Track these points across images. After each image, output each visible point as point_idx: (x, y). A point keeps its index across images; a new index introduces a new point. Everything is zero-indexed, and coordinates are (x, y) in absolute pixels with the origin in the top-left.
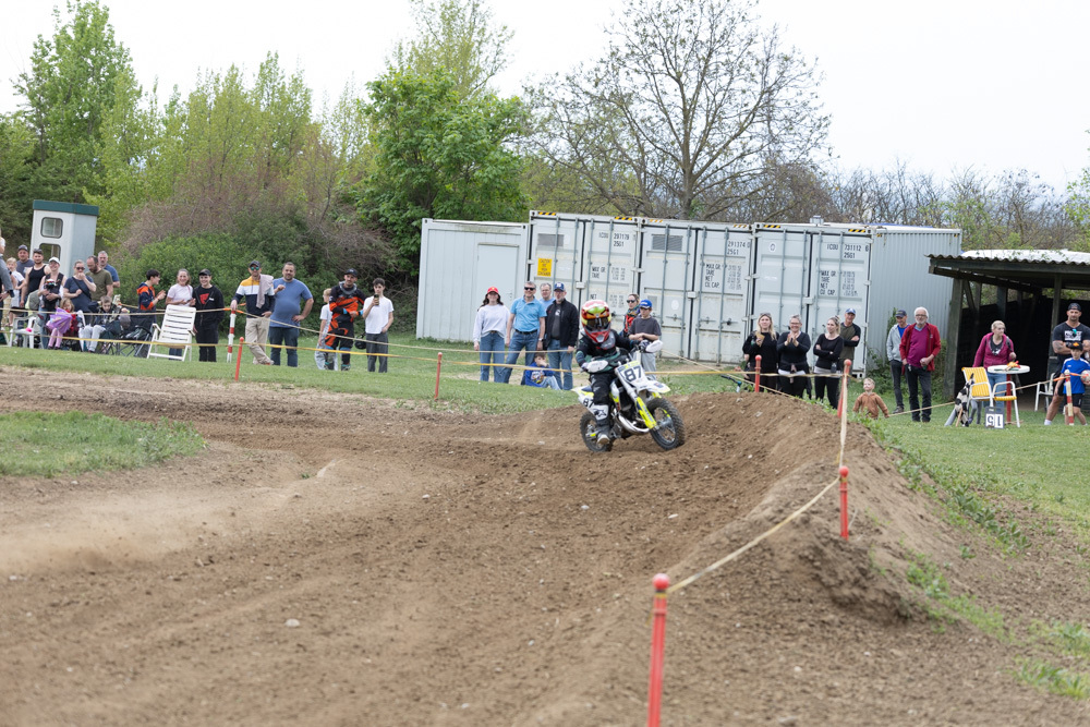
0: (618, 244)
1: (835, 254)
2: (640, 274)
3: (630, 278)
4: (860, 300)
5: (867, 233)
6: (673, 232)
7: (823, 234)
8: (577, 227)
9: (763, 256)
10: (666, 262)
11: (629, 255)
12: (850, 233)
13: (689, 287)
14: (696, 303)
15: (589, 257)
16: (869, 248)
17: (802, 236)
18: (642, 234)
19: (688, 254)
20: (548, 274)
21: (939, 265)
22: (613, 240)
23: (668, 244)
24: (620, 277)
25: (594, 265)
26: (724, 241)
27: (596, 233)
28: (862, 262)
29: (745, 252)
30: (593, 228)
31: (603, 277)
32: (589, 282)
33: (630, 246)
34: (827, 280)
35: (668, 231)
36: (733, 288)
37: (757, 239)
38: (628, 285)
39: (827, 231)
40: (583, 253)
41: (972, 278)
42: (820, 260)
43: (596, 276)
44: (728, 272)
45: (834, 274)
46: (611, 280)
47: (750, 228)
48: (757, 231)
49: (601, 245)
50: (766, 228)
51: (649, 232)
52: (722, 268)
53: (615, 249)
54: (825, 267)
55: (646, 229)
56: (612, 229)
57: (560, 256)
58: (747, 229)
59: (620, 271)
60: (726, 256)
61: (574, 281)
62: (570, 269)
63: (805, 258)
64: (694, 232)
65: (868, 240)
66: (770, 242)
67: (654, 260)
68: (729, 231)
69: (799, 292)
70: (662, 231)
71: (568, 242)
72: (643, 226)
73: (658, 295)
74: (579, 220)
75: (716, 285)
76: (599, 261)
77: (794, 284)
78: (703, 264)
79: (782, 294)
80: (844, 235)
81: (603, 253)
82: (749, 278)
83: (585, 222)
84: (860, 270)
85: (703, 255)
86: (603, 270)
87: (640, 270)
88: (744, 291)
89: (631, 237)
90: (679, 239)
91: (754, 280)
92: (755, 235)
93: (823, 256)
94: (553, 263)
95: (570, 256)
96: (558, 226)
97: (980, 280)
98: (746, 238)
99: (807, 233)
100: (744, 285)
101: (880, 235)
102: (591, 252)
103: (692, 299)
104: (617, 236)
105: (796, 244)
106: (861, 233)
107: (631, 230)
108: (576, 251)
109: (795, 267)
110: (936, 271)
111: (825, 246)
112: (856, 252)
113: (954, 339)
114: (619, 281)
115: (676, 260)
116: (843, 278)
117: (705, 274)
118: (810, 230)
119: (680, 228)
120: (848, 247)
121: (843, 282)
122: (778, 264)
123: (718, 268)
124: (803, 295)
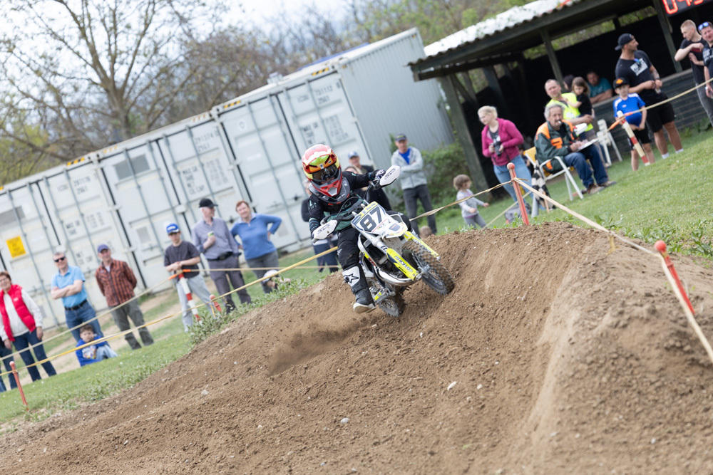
0: (82, 190)
1: (309, 105)
2: (118, 211)
3: (110, 220)
4: (354, 140)
5: (331, 70)
6: (133, 154)
7: (288, 89)
8: (31, 191)
9: (236, 139)
10: (139, 187)
11: (98, 197)
12: (315, 76)
13: (175, 202)
14: (189, 216)
15: (58, 216)
16: (340, 84)
17: (266, 102)
18: (102, 170)
19: (159, 170)
20: (23, 252)
21: (422, 69)
22: (75, 189)
23: (133, 168)
24: (98, 223)
25: (66, 223)
26: (188, 141)
27: (54, 188)
28: (339, 101)
29: (217, 142)
30: (48, 185)
31: (81, 231)
32: (68, 243)
33: (95, 187)
34: (311, 135)
35: (128, 156)
36: (219, 184)
37: (222, 124)
38: (109, 228)
39: (290, 86)
40: (49, 216)
41: (454, 70)
42: (296, 117)
43: (73, 232)
44: (207, 170)
45: (316, 126)
46: (92, 230)
47: (211, 115)
48: (219, 115)
49: (64, 199)
50: (227, 109)
51: (109, 165)
52: (200, 169)
53: (81, 197)
54: (304, 122)
55: (104, 163)
56: (69, 178)
57: (28, 228)
58: (208, 118)
59: (96, 218)
60: (198, 155)
61: (52, 248)
62: (43, 237)
63: (280, 122)
64: (154, 144)
65: (335, 77)
66: (237, 121)
67: (126, 191)
68: (190, 128)
69: (288, 158)
70: (121, 158)
71: (28, 211)
72: (99, 161)
73: (146, 224)
74: (30, 184)
75: (202, 188)
76: (70, 216)
77: (281, 153)
78: (178, 173)
79: (273, 169)
80: (309, 81)
81: (70, 206)
82: (231, 167)
83: (37, 182)
84: (341, 110)
85: (175, 164)
86: (78, 223)
87: (117, 207)
88: (232, 180)
89: (92, 177)
90: (142, 159)
91: (238, 166)
92: (218, 121)
93: (298, 111)
94: (22, 239)
95: (38, 224)
96: (11, 198)
97: (466, 68)
98: (211, 128)
99: (271, 95)
100: (230, 176)
101: (345, 66)
102: (57, 211)
103: (183, 214)
104: (77, 182)
105: (265, 112)
106: (326, 72)
107: (88, 171)
108: (41, 217)
109: (274, 135)
110: (422, 77)
111: (294, 101)
112: (329, 94)
113: (466, 138)
114: (100, 227)
115: (149, 181)
116: (328, 126)
117: (185, 182)
118: (273, 92)
119: (137, 146)
120: (319, 92)
121: (329, 130)
122: (254, 140)
123: (196, 169)
124: (294, 161)
